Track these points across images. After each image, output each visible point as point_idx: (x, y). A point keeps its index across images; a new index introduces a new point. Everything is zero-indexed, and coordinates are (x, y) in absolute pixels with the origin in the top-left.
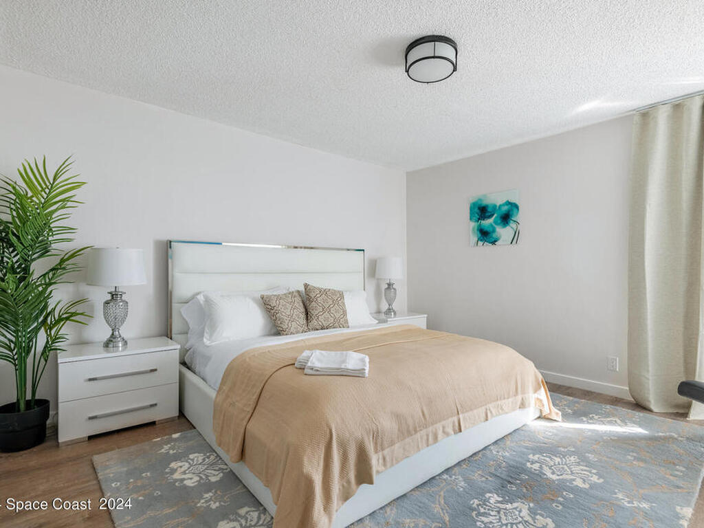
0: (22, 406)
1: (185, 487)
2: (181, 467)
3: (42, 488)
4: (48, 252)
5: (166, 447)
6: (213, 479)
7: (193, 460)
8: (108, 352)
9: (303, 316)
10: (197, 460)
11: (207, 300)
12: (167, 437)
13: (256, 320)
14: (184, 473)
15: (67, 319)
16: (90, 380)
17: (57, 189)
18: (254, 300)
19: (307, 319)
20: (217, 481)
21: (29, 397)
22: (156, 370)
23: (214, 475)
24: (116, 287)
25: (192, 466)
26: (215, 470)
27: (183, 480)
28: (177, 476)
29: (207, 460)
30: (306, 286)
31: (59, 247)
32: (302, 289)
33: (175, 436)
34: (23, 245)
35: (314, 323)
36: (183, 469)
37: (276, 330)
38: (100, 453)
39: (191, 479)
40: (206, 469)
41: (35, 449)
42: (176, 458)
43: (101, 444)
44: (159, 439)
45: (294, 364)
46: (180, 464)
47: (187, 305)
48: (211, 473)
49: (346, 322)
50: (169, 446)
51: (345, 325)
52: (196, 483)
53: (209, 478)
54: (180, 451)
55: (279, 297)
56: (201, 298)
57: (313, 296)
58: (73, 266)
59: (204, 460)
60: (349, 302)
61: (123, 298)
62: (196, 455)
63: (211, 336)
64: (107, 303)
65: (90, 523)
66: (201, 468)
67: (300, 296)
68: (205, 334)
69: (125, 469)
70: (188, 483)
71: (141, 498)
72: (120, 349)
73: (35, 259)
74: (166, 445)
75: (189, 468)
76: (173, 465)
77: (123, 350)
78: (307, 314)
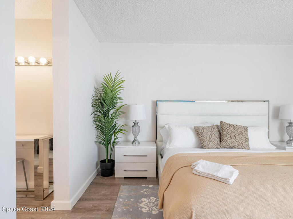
0: (107, 161)
1: (142, 212)
2: (145, 201)
3: (103, 192)
4: (115, 107)
5: (145, 190)
6: (154, 212)
7: (151, 200)
8: (133, 146)
9: (217, 139)
10: (152, 201)
11: (169, 128)
12: (147, 186)
13: (191, 139)
14: (145, 205)
15: (120, 132)
16: (125, 156)
17: (117, 83)
18: (191, 128)
19: (220, 141)
20: (154, 214)
21: (109, 158)
22: (146, 156)
23: (155, 211)
24: (136, 120)
25: (149, 202)
26: (157, 208)
27: (142, 208)
28: (141, 205)
29: (156, 202)
30: (221, 122)
31: (119, 105)
32: (219, 124)
33: (150, 186)
34: (106, 104)
35: (224, 143)
36: (145, 203)
37: (201, 145)
38: (124, 185)
39: (146, 208)
40: (154, 206)
41: (109, 177)
42: (146, 196)
43: (127, 181)
44: (144, 186)
45: (191, 166)
46: (145, 200)
47: (162, 129)
48: (154, 209)
49: (248, 145)
50: (146, 190)
51: (247, 147)
52: (146, 212)
53: (152, 211)
54: (148, 194)
55: (204, 128)
56: (167, 126)
57: (225, 129)
58: (122, 112)
59: (155, 201)
60: (251, 134)
61: (138, 125)
62: (153, 198)
63: (170, 144)
64: (133, 126)
65: (107, 213)
66: (152, 205)
67: (218, 128)
68: (167, 143)
69: (127, 195)
70: (144, 210)
71: (125, 209)
72: (137, 145)
73: (111, 110)
74: (145, 189)
75: (148, 203)
76: (143, 199)
77: (138, 146)
78: (221, 138)
